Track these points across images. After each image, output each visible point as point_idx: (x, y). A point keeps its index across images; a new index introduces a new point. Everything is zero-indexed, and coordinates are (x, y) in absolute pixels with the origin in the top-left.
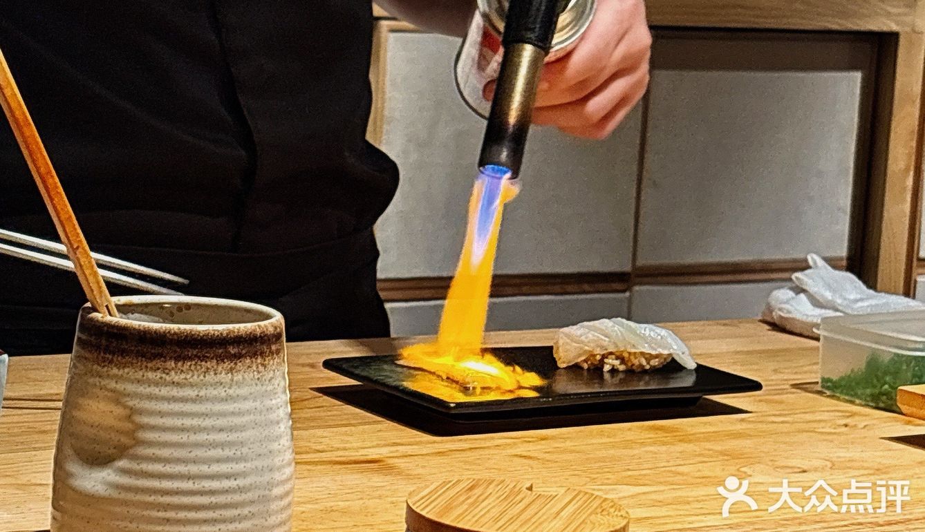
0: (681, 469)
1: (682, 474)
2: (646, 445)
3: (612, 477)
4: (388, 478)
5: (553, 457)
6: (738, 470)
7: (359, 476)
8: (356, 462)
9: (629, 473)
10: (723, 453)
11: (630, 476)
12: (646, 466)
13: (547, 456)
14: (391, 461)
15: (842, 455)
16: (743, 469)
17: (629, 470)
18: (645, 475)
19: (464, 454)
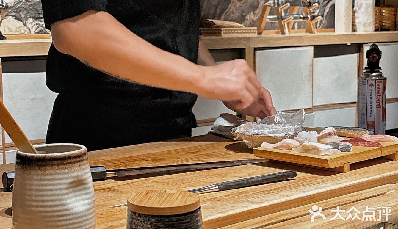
0: (205, 180)
1: (205, 182)
2: (191, 175)
3: (185, 185)
4: (115, 193)
5: (165, 181)
6: (222, 179)
7: (105, 193)
8: (103, 189)
9: (189, 183)
10: (215, 175)
11: (190, 184)
12: (194, 181)
13: (163, 181)
14: (114, 188)
15: (250, 171)
16: (223, 178)
17: (189, 182)
18: (194, 183)
19: (136, 183)
